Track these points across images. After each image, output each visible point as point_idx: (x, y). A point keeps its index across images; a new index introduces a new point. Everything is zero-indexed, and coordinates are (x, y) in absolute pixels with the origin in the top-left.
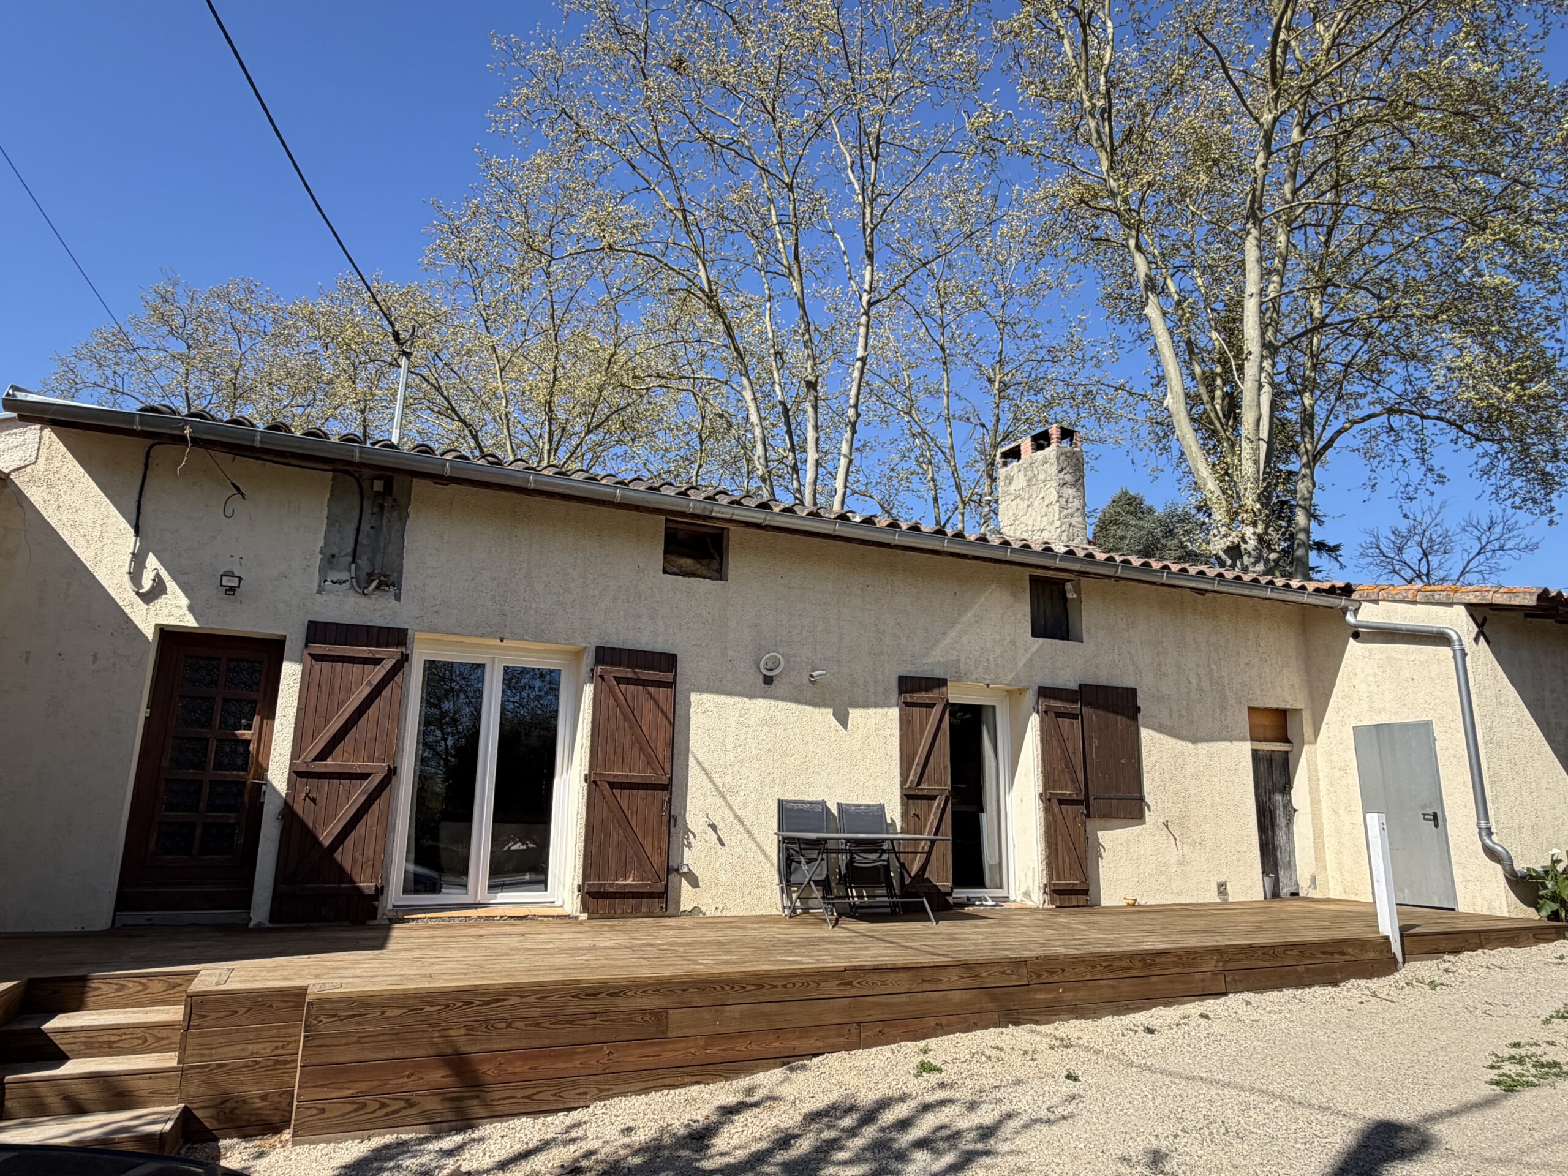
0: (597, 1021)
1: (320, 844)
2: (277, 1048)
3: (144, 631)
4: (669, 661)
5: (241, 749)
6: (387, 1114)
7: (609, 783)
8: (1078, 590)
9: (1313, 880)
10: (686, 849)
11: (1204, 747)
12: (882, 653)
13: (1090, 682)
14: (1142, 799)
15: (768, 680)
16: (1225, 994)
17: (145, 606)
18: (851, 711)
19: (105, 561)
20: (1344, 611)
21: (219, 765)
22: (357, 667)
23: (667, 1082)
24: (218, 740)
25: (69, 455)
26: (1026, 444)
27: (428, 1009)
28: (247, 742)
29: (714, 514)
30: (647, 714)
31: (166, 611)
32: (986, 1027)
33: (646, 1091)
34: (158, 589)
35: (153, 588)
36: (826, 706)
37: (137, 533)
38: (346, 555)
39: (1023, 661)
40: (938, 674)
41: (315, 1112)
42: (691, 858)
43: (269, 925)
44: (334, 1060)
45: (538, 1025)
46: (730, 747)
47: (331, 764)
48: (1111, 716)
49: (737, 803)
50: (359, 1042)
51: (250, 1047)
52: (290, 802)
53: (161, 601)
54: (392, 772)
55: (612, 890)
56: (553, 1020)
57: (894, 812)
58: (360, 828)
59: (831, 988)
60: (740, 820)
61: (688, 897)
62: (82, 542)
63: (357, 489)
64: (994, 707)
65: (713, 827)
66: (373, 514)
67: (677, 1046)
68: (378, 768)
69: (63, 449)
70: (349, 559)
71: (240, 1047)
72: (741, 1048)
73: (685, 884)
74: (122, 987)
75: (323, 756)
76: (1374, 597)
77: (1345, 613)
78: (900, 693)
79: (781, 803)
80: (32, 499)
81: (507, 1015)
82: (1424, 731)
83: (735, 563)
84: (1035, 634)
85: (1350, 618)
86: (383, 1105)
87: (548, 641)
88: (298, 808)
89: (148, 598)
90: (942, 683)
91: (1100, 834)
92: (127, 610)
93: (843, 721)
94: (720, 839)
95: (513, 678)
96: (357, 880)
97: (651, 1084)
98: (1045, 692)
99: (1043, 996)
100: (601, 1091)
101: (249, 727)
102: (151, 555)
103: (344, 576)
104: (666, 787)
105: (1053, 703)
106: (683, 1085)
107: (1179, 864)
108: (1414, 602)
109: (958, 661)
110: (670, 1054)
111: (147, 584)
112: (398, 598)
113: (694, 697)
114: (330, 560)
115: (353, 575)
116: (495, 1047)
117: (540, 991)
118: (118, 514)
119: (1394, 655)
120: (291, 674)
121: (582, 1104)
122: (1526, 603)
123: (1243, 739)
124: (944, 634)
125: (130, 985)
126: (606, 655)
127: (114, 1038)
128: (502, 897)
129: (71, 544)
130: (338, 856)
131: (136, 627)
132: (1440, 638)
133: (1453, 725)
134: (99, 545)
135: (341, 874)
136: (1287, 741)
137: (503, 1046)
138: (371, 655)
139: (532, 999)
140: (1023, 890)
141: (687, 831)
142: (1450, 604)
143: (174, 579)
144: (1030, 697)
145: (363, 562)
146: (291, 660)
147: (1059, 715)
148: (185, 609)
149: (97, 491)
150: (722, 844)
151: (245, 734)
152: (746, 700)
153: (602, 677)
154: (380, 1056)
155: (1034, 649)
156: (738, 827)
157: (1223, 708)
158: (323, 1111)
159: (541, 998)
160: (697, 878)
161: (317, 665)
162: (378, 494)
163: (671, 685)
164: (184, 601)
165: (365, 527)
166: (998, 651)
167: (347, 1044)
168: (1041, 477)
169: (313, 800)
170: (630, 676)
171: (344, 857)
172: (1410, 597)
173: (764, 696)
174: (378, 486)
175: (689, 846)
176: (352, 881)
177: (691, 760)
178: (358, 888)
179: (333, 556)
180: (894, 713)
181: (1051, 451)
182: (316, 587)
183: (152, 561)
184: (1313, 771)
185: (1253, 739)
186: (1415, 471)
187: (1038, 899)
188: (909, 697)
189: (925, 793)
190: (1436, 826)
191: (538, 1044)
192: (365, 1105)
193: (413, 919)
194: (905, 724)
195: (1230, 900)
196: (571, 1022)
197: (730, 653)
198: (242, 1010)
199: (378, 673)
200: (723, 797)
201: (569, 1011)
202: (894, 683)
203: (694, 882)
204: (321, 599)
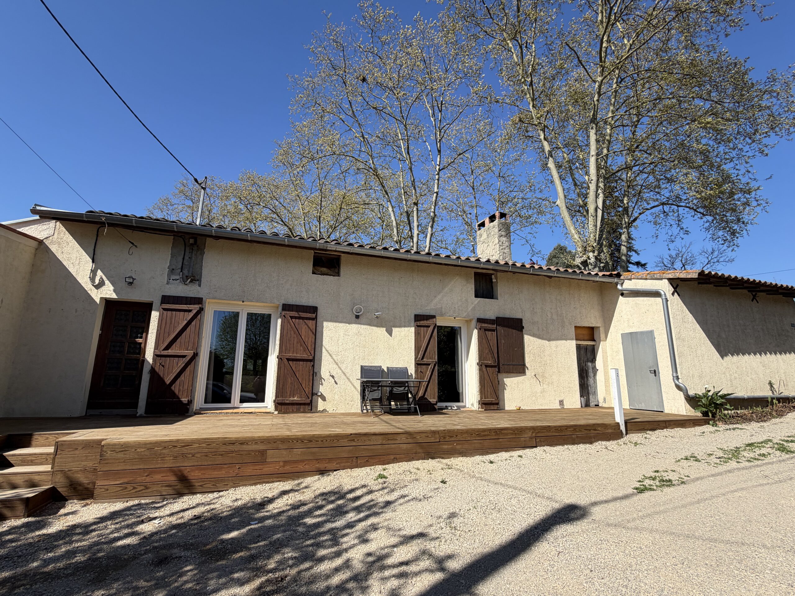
0: (234, 455)
1: (165, 383)
2: (95, 464)
3: (96, 300)
4: (314, 310)
5: (138, 346)
6: (136, 492)
7: (287, 359)
8: (496, 278)
9: (605, 399)
10: (321, 386)
11: (553, 343)
12: (407, 305)
13: (501, 316)
14: (524, 365)
15: (357, 317)
16: (536, 447)
17: (96, 290)
18: (393, 329)
19: (80, 273)
20: (617, 284)
21: (129, 352)
22: (182, 313)
23: (266, 480)
24: (129, 343)
25: (67, 232)
26: (487, 221)
27: (156, 448)
28: (141, 343)
29: (328, 248)
30: (304, 330)
31: (104, 292)
32: (418, 460)
33: (255, 484)
34: (102, 284)
35: (99, 284)
36: (383, 327)
37: (93, 262)
38: (178, 269)
39: (471, 308)
40: (432, 313)
41: (103, 490)
42: (323, 389)
43: (145, 415)
44: (113, 469)
45: (206, 456)
46: (340, 344)
47: (170, 352)
48: (511, 330)
49: (343, 367)
50: (124, 462)
51: (83, 463)
52: (154, 367)
53: (103, 288)
54: (195, 355)
55: (288, 402)
56: (213, 454)
57: (412, 370)
58: (182, 377)
59: (344, 442)
60: (344, 374)
61: (321, 405)
62: (71, 266)
63: (183, 242)
64: (460, 327)
65: (333, 377)
66: (190, 252)
67: (271, 465)
68: (190, 353)
69: (64, 230)
70: (180, 270)
71: (78, 463)
72: (301, 467)
73: (320, 400)
74: (47, 438)
75: (167, 348)
76: (629, 278)
77: (617, 285)
78: (415, 321)
79: (362, 366)
80: (52, 250)
81: (193, 452)
82: (650, 335)
83: (343, 270)
84: (477, 296)
85: (619, 287)
86: (134, 488)
87: (263, 302)
88: (157, 369)
89: (98, 287)
90: (434, 317)
91: (505, 379)
92: (89, 292)
93: (390, 333)
94: (335, 382)
95: (252, 317)
96: (181, 397)
97: (258, 481)
98: (480, 320)
99: (446, 447)
100: (234, 484)
101: (141, 338)
102: (99, 270)
103: (178, 277)
104: (313, 360)
105: (483, 325)
106: (273, 482)
107: (541, 393)
108: (646, 279)
109: (442, 308)
110: (267, 469)
111: (97, 281)
112: (200, 285)
113: (325, 324)
114: (172, 271)
115: (181, 277)
116: (186, 465)
117: (208, 442)
118: (86, 255)
119: (638, 302)
120: (155, 316)
121: (225, 489)
122: (693, 277)
123: (572, 339)
124: (435, 297)
125: (51, 437)
126: (286, 307)
127: (33, 459)
128: (245, 405)
129: (67, 267)
130: (173, 388)
131: (92, 299)
132: (656, 294)
133: (662, 331)
134: (78, 267)
135: (174, 395)
136: (594, 341)
137: (190, 464)
138: (187, 308)
139: (204, 445)
140: (471, 403)
141: (321, 378)
142: (661, 279)
143: (108, 279)
144: (474, 323)
145: (186, 272)
146: (155, 310)
147: (485, 330)
148: (112, 291)
149: (77, 245)
150: (336, 383)
151: (140, 340)
152: (347, 325)
153: (284, 316)
154: (134, 468)
155: (476, 302)
156: (343, 377)
157: (563, 327)
158: (107, 490)
159: (208, 445)
160: (325, 397)
161: (165, 312)
162: (192, 244)
163: (315, 319)
164: (112, 288)
165: (187, 258)
166: (460, 303)
167: (119, 462)
168: (492, 233)
169: (163, 366)
170: (296, 315)
171: (175, 388)
172: (644, 277)
173: (356, 323)
174: (192, 241)
175: (322, 384)
176: (179, 398)
177: (324, 350)
178: (181, 401)
179: (173, 269)
180: (412, 329)
181: (496, 222)
182: (166, 282)
183: (99, 273)
184: (605, 352)
185: (576, 340)
186: (675, 230)
187: (476, 407)
188: (418, 323)
189: (425, 362)
190: (655, 376)
191: (206, 464)
192: (126, 488)
193: (205, 413)
194: (417, 334)
195: (565, 407)
196: (222, 455)
197: (341, 306)
198: (80, 448)
199: (191, 315)
200: (337, 364)
201: (221, 450)
202: (413, 317)
203: (324, 399)
204: (168, 286)
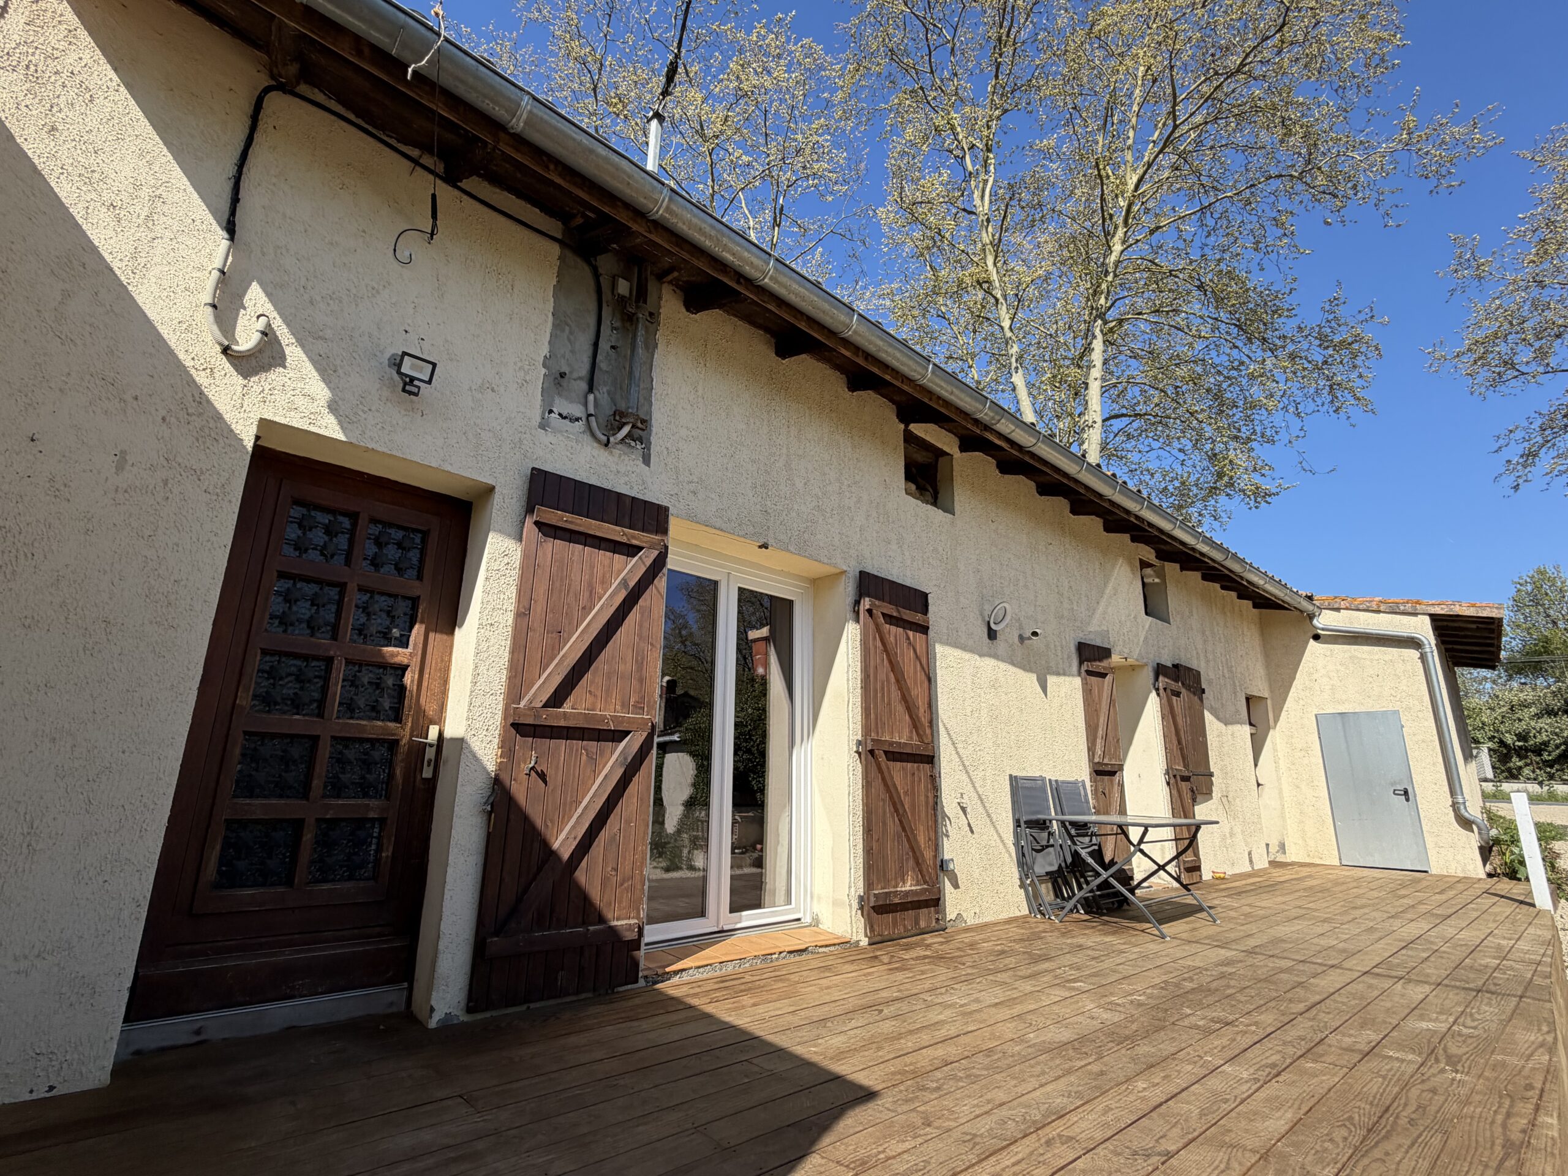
1: (555, 856)
3: (237, 428)
4: (919, 600)
5: (390, 681)
8: (1161, 576)
9: (1282, 846)
10: (945, 839)
13: (1177, 663)
14: (1210, 775)
15: (992, 635)
17: (240, 380)
18: (1048, 677)
19: (156, 271)
20: (1311, 617)
24: (349, 662)
25: (83, 34)
28: (403, 669)
30: (908, 663)
31: (282, 399)
34: (268, 355)
35: (257, 350)
36: (1030, 670)
37: (231, 229)
38: (580, 378)
39: (1142, 638)
40: (1104, 643)
42: (950, 851)
43: (464, 1018)
47: (571, 712)
48: (1192, 696)
49: (978, 780)
53: (275, 376)
54: (654, 731)
60: (982, 801)
61: (951, 902)
62: (103, 217)
63: (594, 286)
65: (964, 809)
66: (613, 328)
68: (638, 724)
70: (583, 386)
73: (948, 885)
76: (1336, 606)
78: (1081, 663)
79: (1012, 780)
82: (1388, 720)
83: (959, 497)
84: (1147, 612)
85: (1315, 622)
87: (811, 557)
89: (247, 365)
90: (1108, 652)
92: (201, 379)
93: (1044, 688)
94: (969, 826)
96: (610, 916)
98: (1160, 670)
101: (404, 642)
102: (255, 286)
103: (577, 410)
104: (931, 759)
105: (1163, 680)
107: (1231, 837)
108: (1378, 612)
111: (247, 339)
112: (647, 460)
113: (940, 650)
114: (558, 380)
115: (591, 410)
118: (190, 189)
119: (1356, 654)
120: (501, 554)
123: (1245, 723)
126: (868, 584)
128: (747, 918)
131: (218, 417)
132: (1411, 642)
133: (1420, 715)
134: (142, 233)
136: (1253, 725)
138: (624, 540)
141: (944, 816)
142: (1415, 614)
145: (607, 393)
146: (500, 531)
147: (1172, 692)
148: (322, 403)
149: (144, 126)
150: (972, 832)
152: (977, 657)
153: (869, 611)
155: (1149, 627)
156: (982, 810)
157: (1236, 696)
160: (956, 876)
161: (546, 543)
162: (621, 299)
163: (924, 629)
164: (321, 392)
165: (604, 346)
166: (1128, 625)
169: (542, 776)
170: (895, 614)
171: (590, 876)
172: (1375, 607)
174: (622, 287)
175: (948, 836)
176: (601, 919)
177: (941, 726)
178: (613, 930)
179: (562, 375)
180: (1077, 682)
182: (539, 419)
183: (256, 297)
184: (1276, 751)
188: (1086, 666)
189: (1109, 768)
190: (1407, 800)
194: (1087, 693)
195: (1256, 867)
199: (631, 568)
200: (967, 771)
202: (1074, 650)
203: (956, 886)
204: (545, 437)
